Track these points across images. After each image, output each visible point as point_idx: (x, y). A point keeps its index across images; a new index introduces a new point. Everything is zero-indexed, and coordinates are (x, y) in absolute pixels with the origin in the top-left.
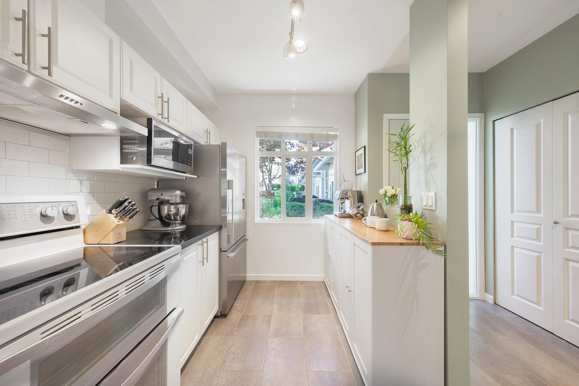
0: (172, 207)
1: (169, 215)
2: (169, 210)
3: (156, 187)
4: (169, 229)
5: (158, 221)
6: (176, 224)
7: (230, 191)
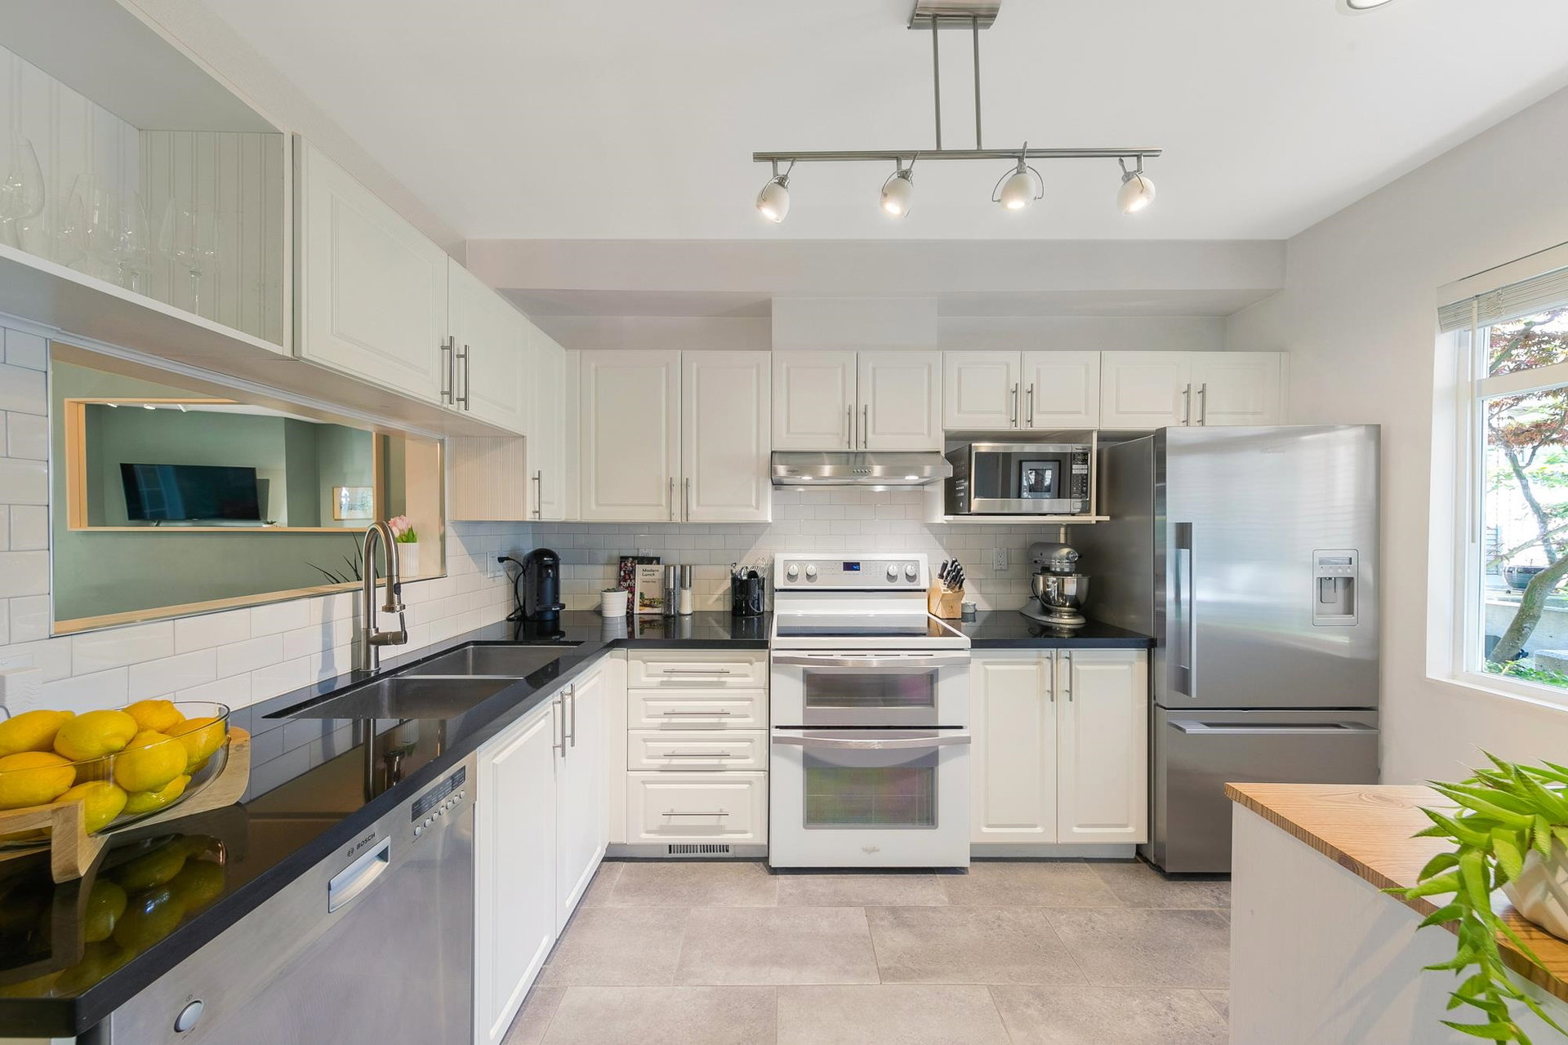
0: (1051, 579)
4: (1048, 618)
6: (1062, 611)
7: (1185, 552)
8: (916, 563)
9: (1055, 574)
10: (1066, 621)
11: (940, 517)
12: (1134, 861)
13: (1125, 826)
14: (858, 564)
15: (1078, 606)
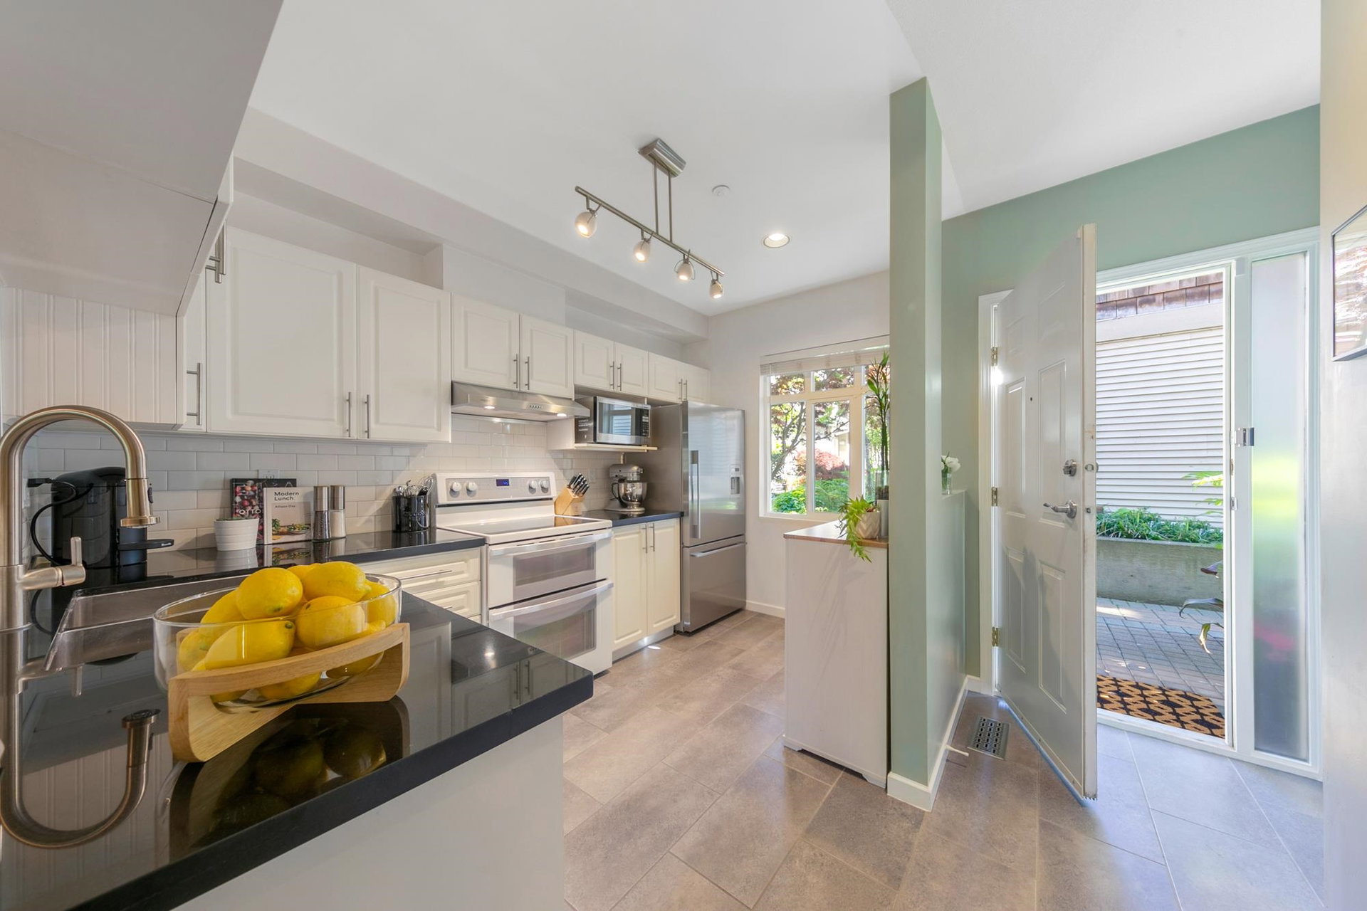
0: (629, 485)
1: (625, 495)
2: (626, 490)
3: (622, 462)
4: (626, 510)
5: (618, 501)
6: (633, 505)
7: (695, 465)
8: (547, 479)
9: (630, 482)
10: (636, 510)
11: (570, 444)
12: (674, 635)
13: (672, 616)
14: (507, 481)
15: (642, 502)
